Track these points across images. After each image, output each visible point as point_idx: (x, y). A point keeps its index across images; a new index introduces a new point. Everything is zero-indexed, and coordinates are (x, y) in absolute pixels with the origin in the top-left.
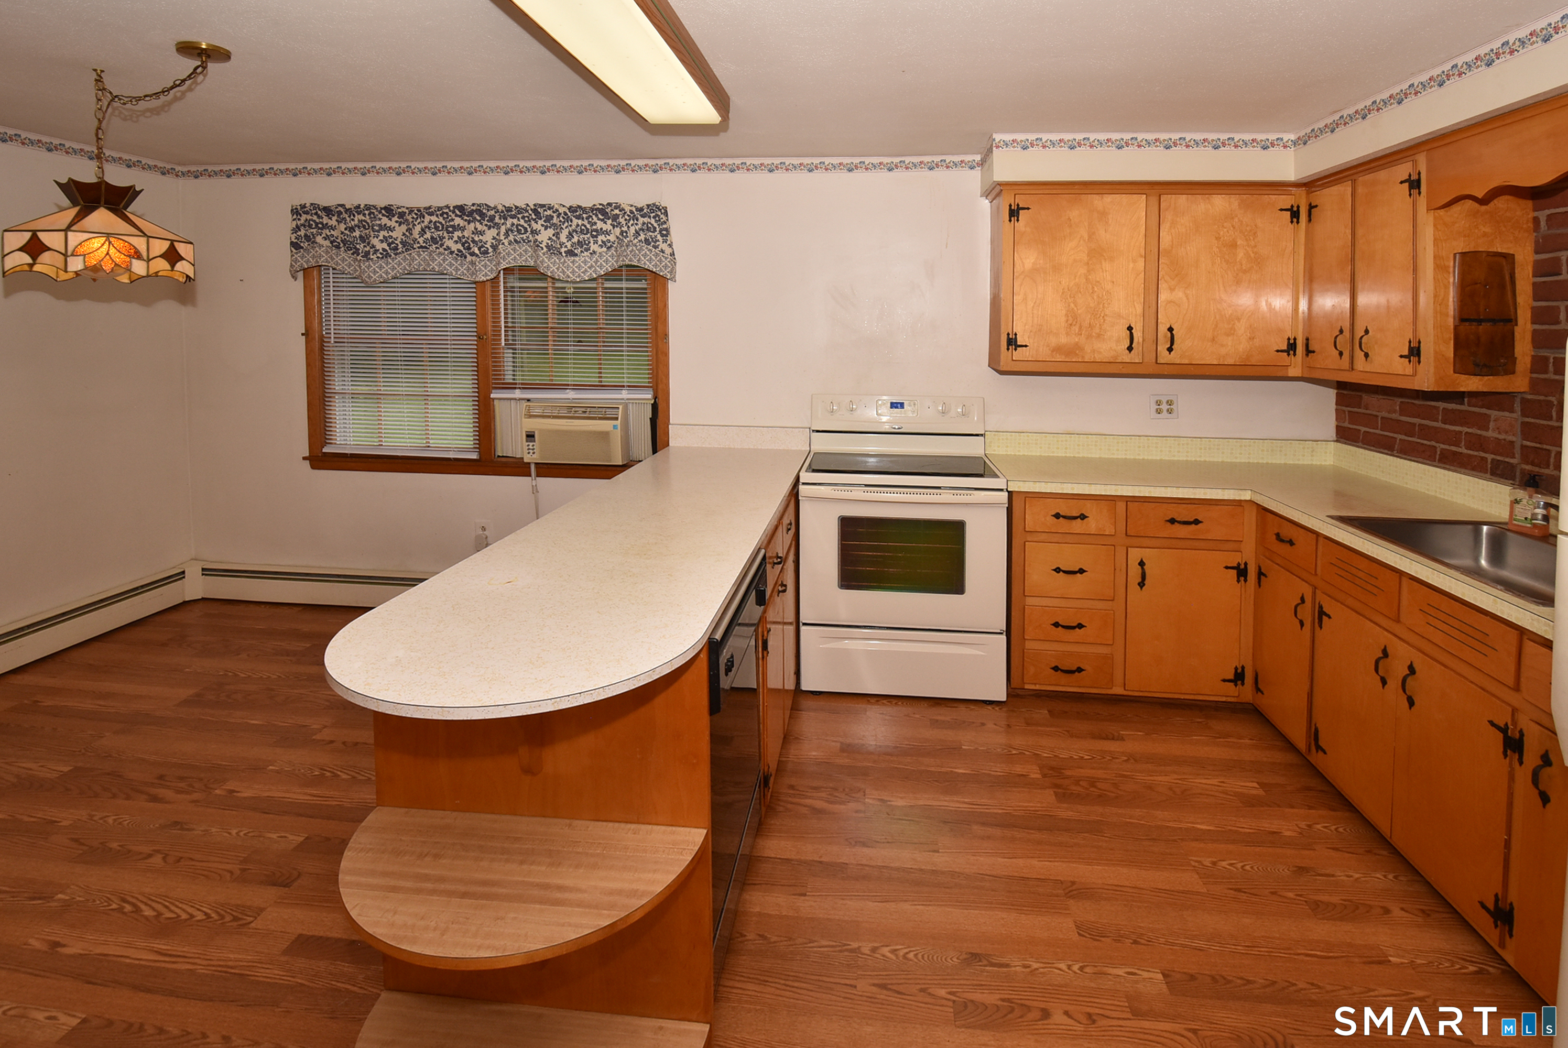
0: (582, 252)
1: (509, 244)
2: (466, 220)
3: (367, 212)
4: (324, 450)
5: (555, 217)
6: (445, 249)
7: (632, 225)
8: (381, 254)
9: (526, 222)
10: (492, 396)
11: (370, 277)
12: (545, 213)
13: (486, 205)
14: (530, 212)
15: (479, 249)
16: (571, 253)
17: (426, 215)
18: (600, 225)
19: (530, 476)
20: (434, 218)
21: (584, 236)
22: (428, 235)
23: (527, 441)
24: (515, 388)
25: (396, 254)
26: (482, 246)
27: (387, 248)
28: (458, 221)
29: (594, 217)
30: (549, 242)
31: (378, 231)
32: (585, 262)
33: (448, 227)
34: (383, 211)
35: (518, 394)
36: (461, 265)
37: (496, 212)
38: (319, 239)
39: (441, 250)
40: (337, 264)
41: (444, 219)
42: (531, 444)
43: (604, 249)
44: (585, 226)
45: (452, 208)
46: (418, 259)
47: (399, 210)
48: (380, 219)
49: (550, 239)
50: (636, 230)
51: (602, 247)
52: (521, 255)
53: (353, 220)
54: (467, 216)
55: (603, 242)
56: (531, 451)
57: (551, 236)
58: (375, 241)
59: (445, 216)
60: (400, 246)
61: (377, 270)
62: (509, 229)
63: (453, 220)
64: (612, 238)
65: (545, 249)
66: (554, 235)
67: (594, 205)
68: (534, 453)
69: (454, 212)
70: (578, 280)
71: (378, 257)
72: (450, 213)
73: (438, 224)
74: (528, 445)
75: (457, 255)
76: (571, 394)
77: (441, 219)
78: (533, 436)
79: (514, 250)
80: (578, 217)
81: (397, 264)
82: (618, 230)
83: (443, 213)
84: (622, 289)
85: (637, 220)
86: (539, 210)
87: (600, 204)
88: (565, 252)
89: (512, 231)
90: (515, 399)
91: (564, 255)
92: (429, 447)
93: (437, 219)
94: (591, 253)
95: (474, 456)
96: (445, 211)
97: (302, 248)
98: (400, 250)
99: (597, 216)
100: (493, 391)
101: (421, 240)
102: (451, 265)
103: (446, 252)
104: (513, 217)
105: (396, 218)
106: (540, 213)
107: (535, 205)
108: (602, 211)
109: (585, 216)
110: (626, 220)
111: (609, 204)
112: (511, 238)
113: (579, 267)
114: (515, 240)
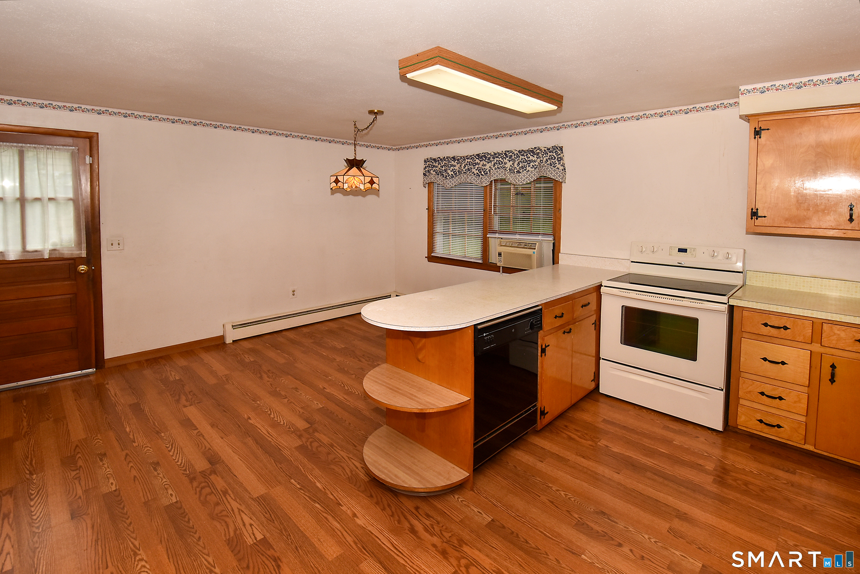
0: (523, 171)
1: (495, 169)
2: (480, 160)
3: (447, 160)
4: (432, 255)
5: (513, 156)
6: (472, 173)
7: (545, 157)
8: (451, 176)
9: (502, 159)
10: (488, 236)
11: (447, 186)
12: (509, 154)
13: (487, 153)
14: (503, 154)
15: (484, 172)
16: (518, 172)
17: (466, 159)
18: (531, 158)
19: (500, 272)
20: (469, 160)
21: (524, 164)
22: (466, 168)
23: (498, 257)
24: (496, 233)
25: (456, 176)
26: (485, 171)
27: (453, 174)
28: (477, 161)
29: (529, 154)
30: (510, 167)
31: (450, 167)
32: (524, 176)
33: (474, 163)
34: (452, 159)
35: (497, 235)
36: (478, 179)
37: (491, 156)
38: (432, 172)
39: (471, 173)
40: (438, 181)
41: (472, 160)
42: (500, 258)
43: (533, 169)
44: (525, 159)
45: (475, 156)
46: (463, 178)
47: (458, 158)
48: (451, 162)
49: (511, 166)
50: (546, 159)
51: (532, 168)
52: (500, 174)
53: (442, 163)
54: (480, 158)
55: (533, 165)
56: (500, 261)
57: (511, 164)
58: (449, 171)
59: (473, 159)
60: (458, 173)
61: (450, 183)
62: (495, 163)
63: (475, 160)
64: (537, 164)
65: (508, 171)
66: (512, 164)
67: (529, 149)
68: (501, 262)
69: (476, 157)
70: (521, 184)
71: (450, 178)
72: (474, 158)
73: (470, 163)
74: (499, 258)
75: (476, 175)
76: (518, 237)
77: (471, 161)
78: (501, 254)
79: (497, 172)
80: (522, 155)
81: (456, 181)
82: (539, 160)
83: (472, 158)
84: (541, 187)
85: (547, 154)
86: (507, 153)
87: (532, 148)
88: (516, 171)
89: (497, 163)
90: (496, 238)
91: (516, 173)
92: (465, 256)
93: (470, 161)
94: (527, 171)
95: (480, 262)
96: (473, 157)
97: (426, 175)
98: (457, 175)
99: (530, 154)
100: (488, 234)
101: (464, 170)
102: (474, 179)
103: (473, 174)
104: (497, 157)
105: (456, 161)
106: (507, 155)
107: (505, 151)
108: (532, 152)
109: (525, 154)
110: (542, 154)
111: (535, 148)
112: (496, 166)
113: (521, 178)
114: (498, 167)
